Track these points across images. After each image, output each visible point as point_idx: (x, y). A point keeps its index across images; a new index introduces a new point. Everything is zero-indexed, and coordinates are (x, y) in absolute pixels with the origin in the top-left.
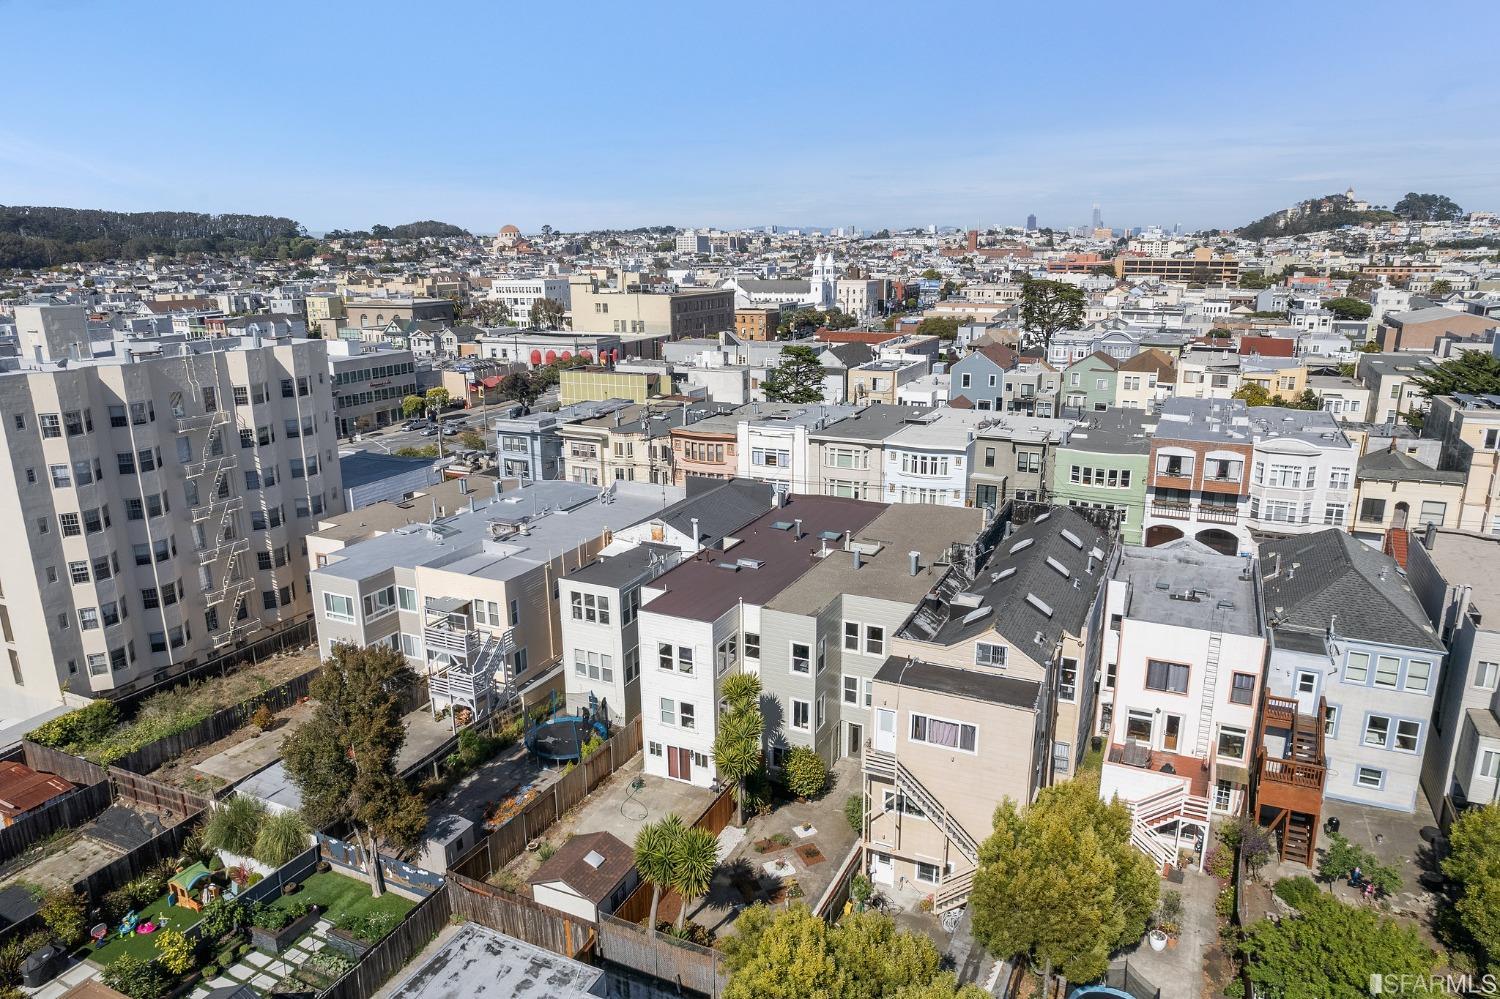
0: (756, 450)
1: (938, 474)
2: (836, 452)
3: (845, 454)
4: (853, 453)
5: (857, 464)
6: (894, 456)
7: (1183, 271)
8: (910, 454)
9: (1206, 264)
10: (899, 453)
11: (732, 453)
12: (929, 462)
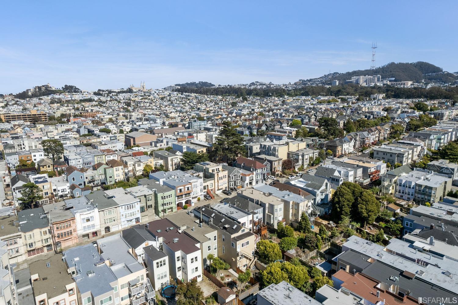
0: (83, 219)
1: (134, 208)
2: (107, 212)
3: (110, 212)
4: (112, 211)
5: (113, 213)
6: (122, 208)
7: (28, 117)
8: (126, 206)
9: (36, 115)
10: (123, 206)
11: (74, 223)
12: (131, 206)
